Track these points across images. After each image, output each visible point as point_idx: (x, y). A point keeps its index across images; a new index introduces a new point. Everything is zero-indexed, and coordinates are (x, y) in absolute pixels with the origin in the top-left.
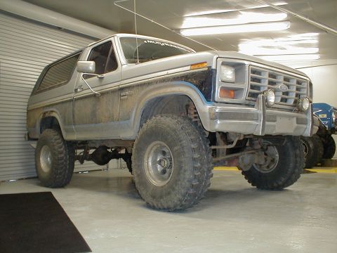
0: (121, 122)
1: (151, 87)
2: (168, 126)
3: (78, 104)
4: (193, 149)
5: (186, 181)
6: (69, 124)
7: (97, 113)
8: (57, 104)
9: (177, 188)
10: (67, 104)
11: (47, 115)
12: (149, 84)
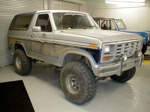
0: (54, 59)
1: (69, 48)
2: (78, 71)
3: (33, 43)
4: (89, 84)
5: (85, 96)
6: (29, 50)
7: (43, 51)
8: (22, 39)
9: (81, 98)
10: (28, 41)
11: (18, 43)
12: (68, 46)
